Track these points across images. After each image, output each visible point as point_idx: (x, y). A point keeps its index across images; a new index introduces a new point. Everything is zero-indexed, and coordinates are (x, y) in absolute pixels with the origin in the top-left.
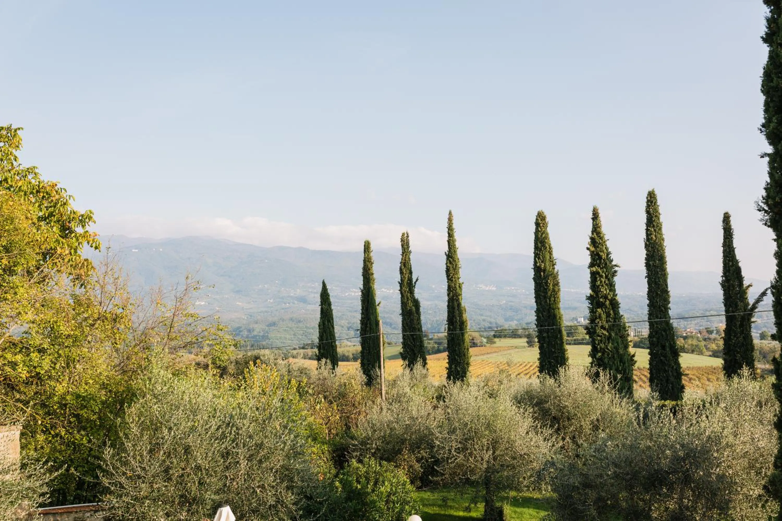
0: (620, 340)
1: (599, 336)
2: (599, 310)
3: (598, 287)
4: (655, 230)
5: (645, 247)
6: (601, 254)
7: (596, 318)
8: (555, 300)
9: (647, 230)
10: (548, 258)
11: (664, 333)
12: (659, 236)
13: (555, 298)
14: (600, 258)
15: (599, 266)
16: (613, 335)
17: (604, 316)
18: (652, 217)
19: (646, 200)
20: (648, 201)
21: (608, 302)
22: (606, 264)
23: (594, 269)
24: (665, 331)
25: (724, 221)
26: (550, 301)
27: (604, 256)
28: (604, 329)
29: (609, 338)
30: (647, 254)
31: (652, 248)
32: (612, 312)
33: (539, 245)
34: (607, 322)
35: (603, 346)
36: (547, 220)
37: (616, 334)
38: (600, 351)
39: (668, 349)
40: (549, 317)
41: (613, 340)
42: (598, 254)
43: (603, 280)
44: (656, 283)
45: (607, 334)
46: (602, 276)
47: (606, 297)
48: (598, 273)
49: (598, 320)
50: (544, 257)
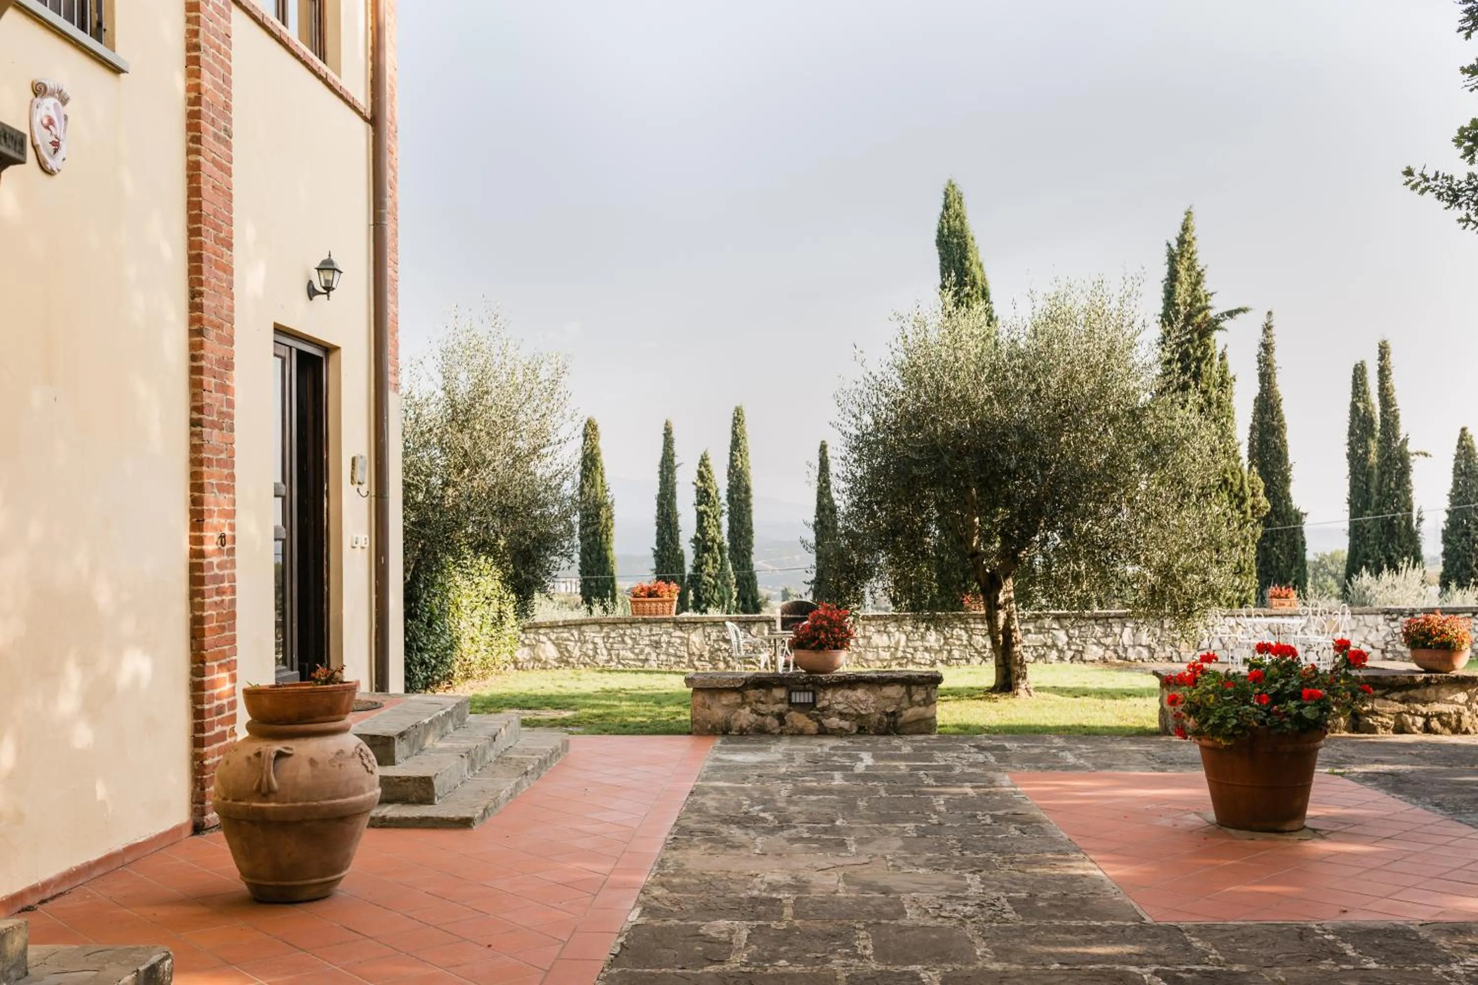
0: (725, 590)
1: (704, 584)
2: (706, 555)
3: (705, 528)
4: (741, 455)
5: (728, 476)
6: (710, 490)
7: (702, 564)
8: (607, 538)
9: (732, 454)
10: (599, 481)
11: (746, 583)
12: (745, 463)
13: (607, 535)
14: (709, 495)
15: (707, 504)
16: (719, 582)
17: (711, 562)
18: (738, 439)
19: (732, 417)
20: (735, 418)
21: (716, 546)
22: (714, 503)
23: (702, 508)
24: (747, 580)
25: (820, 451)
26: (601, 539)
27: (713, 494)
28: (710, 576)
29: (715, 587)
30: (729, 485)
31: (737, 477)
32: (719, 557)
33: (589, 463)
34: (714, 568)
35: (708, 595)
36: (599, 429)
37: (722, 583)
38: (704, 602)
39: (750, 603)
40: (599, 561)
41: (719, 590)
42: (706, 491)
43: (711, 520)
44: (739, 521)
45: (713, 582)
46: (709, 516)
47: (713, 540)
48: (706, 512)
49: (704, 566)
50: (594, 480)
